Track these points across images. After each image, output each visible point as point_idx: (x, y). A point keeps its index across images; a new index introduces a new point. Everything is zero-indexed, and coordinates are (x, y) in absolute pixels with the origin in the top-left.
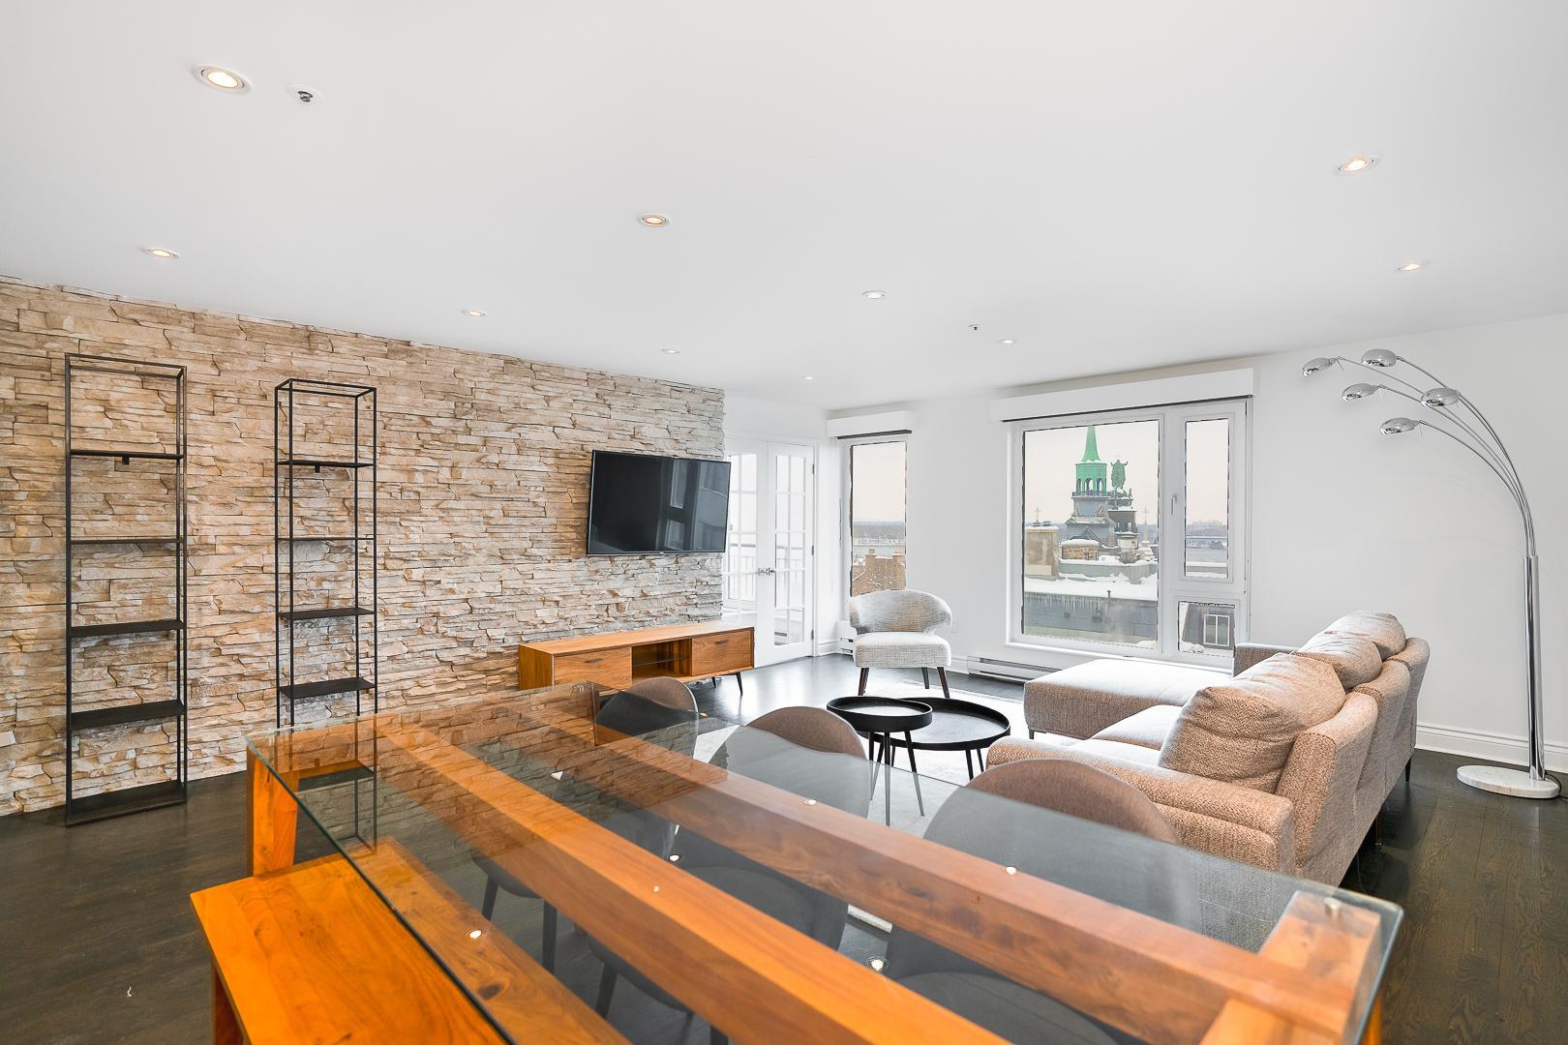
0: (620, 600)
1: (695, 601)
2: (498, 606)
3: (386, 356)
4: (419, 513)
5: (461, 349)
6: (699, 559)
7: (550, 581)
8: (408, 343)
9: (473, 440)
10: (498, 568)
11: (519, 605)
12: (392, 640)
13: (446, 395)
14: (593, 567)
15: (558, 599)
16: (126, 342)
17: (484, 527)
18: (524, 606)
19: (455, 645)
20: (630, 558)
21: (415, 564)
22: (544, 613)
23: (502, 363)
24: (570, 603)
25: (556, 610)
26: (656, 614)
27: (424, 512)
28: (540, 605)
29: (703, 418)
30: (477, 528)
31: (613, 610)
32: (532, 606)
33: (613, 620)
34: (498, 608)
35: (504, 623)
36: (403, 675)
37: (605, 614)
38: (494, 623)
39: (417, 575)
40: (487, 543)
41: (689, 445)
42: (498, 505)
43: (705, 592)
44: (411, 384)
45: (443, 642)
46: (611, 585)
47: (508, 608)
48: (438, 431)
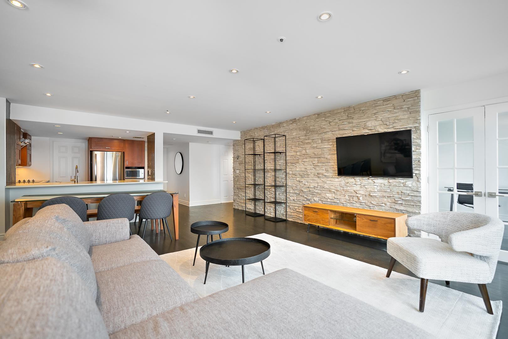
0: (357, 195)
1: (399, 202)
2: (316, 190)
3: (292, 124)
4: (298, 163)
5: (307, 116)
6: (402, 181)
7: (332, 185)
8: (295, 119)
9: (310, 141)
10: (317, 179)
11: (323, 191)
12: (294, 195)
13: (304, 130)
14: (347, 181)
15: (334, 191)
16: (260, 134)
17: (313, 166)
18: (324, 192)
19: (306, 200)
20: (362, 178)
21: (297, 176)
22: (329, 195)
23: (317, 116)
24: (338, 193)
25: (334, 195)
26: (376, 204)
27: (300, 162)
28: (329, 192)
29: (403, 109)
30: (311, 166)
31: (355, 199)
32: (326, 192)
33: (355, 202)
34: (317, 191)
35: (318, 196)
36: (295, 205)
37: (352, 199)
38: (315, 196)
39: (298, 179)
40: (313, 171)
41: (395, 125)
42: (316, 159)
43: (407, 199)
44: (296, 129)
45: (303, 198)
46: (355, 189)
47: (319, 192)
48: (302, 140)
